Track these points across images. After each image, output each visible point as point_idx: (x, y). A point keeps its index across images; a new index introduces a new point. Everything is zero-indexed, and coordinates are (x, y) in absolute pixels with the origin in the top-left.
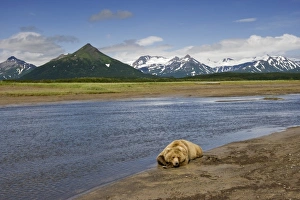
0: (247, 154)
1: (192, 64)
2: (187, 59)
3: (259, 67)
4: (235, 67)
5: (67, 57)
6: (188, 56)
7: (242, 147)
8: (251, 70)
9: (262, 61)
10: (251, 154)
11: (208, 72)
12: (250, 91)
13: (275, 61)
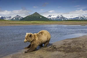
0: (71, 45)
1: (62, 17)
2: (61, 16)
3: (80, 18)
4: (74, 18)
5: (31, 15)
6: (61, 15)
7: (70, 41)
8: (78, 19)
9: (81, 17)
10: (73, 46)
11: (66, 19)
12: (77, 24)
13: (85, 17)
